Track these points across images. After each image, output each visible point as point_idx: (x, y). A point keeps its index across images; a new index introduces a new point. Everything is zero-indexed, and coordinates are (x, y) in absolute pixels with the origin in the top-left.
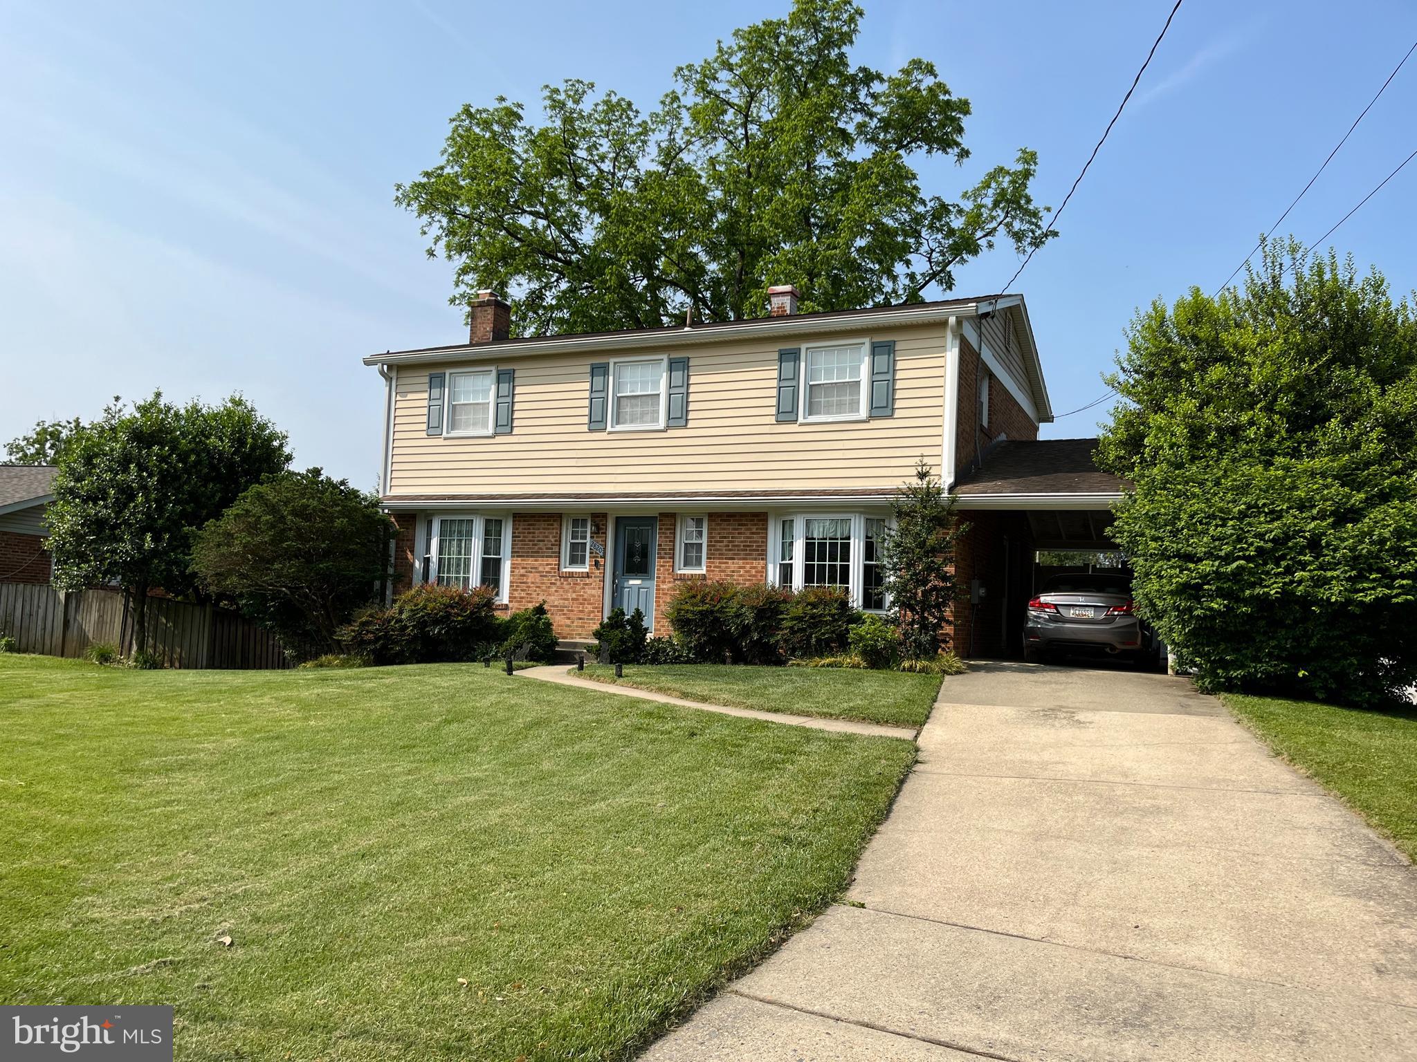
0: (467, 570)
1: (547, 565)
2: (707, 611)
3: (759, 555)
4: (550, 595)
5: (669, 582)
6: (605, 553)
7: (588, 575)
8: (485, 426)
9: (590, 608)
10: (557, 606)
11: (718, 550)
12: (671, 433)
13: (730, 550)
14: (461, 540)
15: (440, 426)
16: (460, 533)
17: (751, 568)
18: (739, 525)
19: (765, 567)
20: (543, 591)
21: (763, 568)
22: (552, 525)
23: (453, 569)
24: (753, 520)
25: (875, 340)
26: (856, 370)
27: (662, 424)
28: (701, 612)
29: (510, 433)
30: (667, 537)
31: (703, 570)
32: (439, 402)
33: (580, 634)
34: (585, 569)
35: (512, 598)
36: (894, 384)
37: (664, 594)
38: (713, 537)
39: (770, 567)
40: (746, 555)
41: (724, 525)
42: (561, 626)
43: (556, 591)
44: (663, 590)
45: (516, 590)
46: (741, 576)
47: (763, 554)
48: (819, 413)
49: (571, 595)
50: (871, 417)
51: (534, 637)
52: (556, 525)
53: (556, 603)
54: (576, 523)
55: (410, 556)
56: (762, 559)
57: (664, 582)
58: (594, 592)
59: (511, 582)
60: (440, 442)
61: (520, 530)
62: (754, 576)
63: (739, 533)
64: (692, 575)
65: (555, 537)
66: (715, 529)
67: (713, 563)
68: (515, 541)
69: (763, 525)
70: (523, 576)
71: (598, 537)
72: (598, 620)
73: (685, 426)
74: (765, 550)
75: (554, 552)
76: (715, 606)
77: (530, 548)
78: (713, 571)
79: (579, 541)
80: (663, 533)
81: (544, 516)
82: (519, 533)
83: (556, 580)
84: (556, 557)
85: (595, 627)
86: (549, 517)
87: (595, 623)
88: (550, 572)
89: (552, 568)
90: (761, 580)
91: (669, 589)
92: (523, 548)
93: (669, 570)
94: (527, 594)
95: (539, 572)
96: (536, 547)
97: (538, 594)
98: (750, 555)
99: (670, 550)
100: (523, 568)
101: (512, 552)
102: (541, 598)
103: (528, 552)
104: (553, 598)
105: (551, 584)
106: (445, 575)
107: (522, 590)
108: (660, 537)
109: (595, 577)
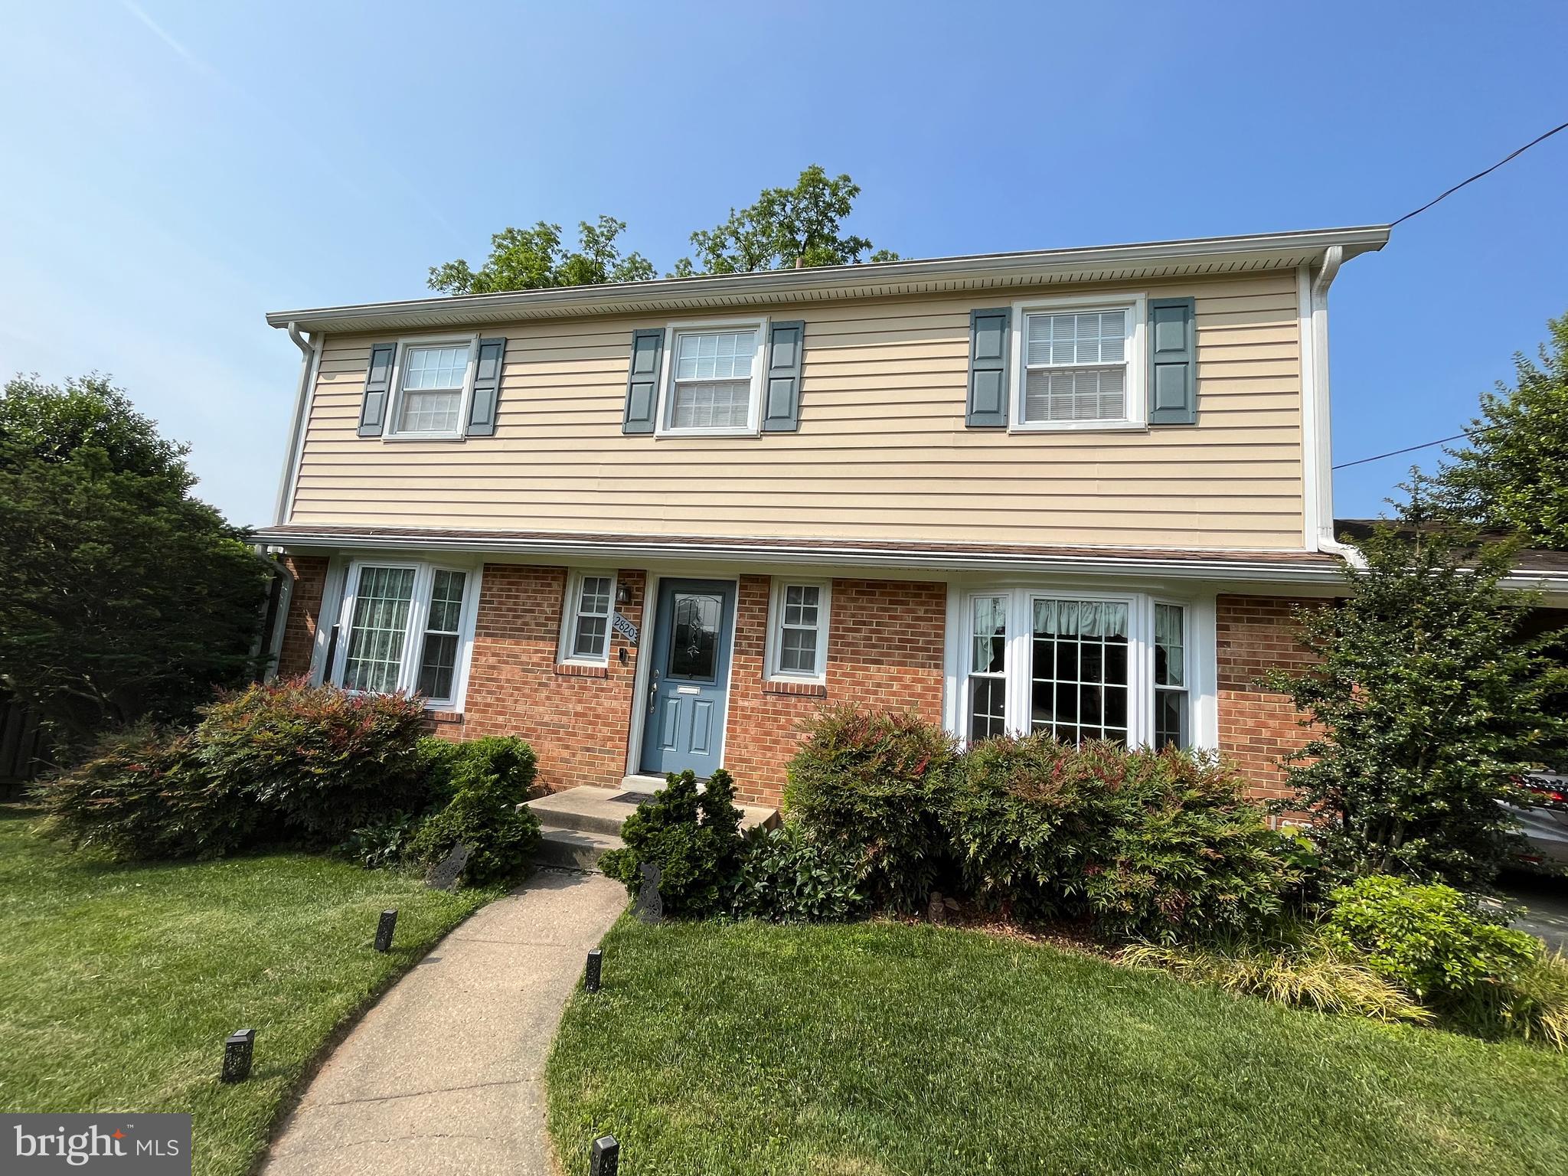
0: (396, 653)
1: (537, 652)
2: (903, 797)
3: (931, 658)
4: (536, 703)
5: (755, 696)
6: (638, 638)
7: (606, 674)
8: (450, 425)
9: (606, 731)
10: (546, 724)
11: (849, 644)
12: (768, 442)
13: (874, 646)
14: (392, 603)
15: (380, 423)
16: (391, 591)
17: (914, 680)
18: (891, 602)
19: (941, 682)
20: (524, 695)
21: (937, 682)
22: (549, 585)
23: (374, 649)
24: (919, 596)
25: (1151, 297)
26: (1118, 348)
27: (753, 425)
28: (888, 801)
29: (491, 436)
30: (753, 617)
31: (819, 678)
32: (384, 387)
33: (585, 777)
34: (602, 663)
35: (470, 705)
36: (1196, 371)
37: (745, 717)
38: (841, 622)
39: (951, 682)
40: (905, 656)
41: (863, 601)
42: (553, 759)
43: (548, 698)
44: (743, 709)
45: (478, 692)
46: (894, 694)
47: (935, 656)
48: (1042, 417)
49: (574, 707)
50: (1154, 426)
52: (556, 586)
53: (546, 719)
54: (590, 584)
55: (310, 623)
56: (937, 666)
57: (745, 696)
59: (472, 677)
60: (378, 447)
61: (495, 591)
62: (920, 696)
63: (890, 617)
64: (799, 686)
65: (553, 606)
66: (845, 608)
67: (840, 667)
68: (484, 609)
69: (937, 604)
70: (493, 667)
71: (627, 610)
72: (619, 754)
73: (794, 432)
74: (942, 651)
75: (549, 632)
76: (920, 786)
77: (508, 622)
78: (839, 682)
79: (594, 614)
80: (747, 609)
81: (536, 571)
82: (492, 596)
83: (549, 679)
84: (551, 639)
85: (613, 767)
86: (544, 572)
87: (613, 760)
88: (539, 665)
89: (544, 659)
90: (932, 704)
91: (753, 709)
92: (497, 622)
93: (754, 675)
94: (498, 699)
95: (521, 663)
96: (520, 621)
97: (516, 701)
98: (912, 656)
99: (758, 639)
100: (494, 655)
101: (478, 627)
102: (521, 708)
103: (505, 629)
104: (541, 709)
105: (540, 684)
106: (360, 659)
107: (489, 692)
108: (741, 616)
109: (619, 678)
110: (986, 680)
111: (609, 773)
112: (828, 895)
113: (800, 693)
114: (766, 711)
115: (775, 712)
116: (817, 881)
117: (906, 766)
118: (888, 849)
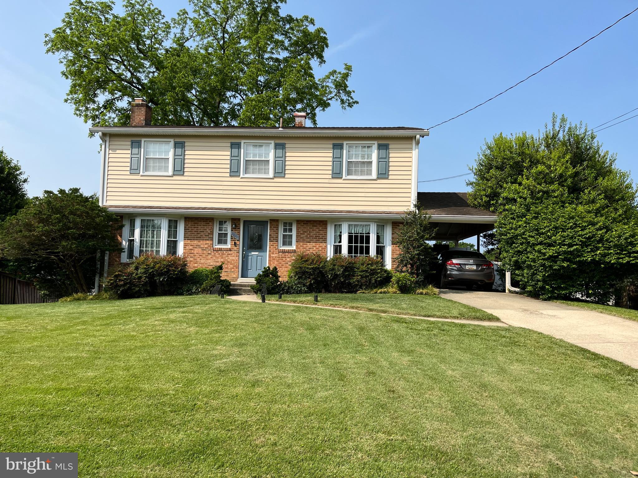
0: (158, 246)
1: (206, 244)
2: (316, 268)
3: (323, 240)
4: (207, 260)
5: (276, 253)
6: (239, 238)
7: (230, 250)
8: (167, 170)
9: (231, 266)
11: (302, 238)
12: (276, 180)
13: (308, 238)
14: (154, 231)
15: (138, 169)
16: (153, 226)
17: (319, 247)
18: (313, 226)
19: (326, 247)
20: (203, 257)
21: (325, 247)
22: (209, 224)
23: (149, 246)
24: (320, 224)
25: (379, 143)
26: (370, 156)
27: (271, 175)
28: (312, 268)
29: (184, 175)
30: (274, 231)
31: (294, 247)
32: (138, 156)
34: (229, 246)
36: (389, 164)
37: (273, 259)
39: (329, 246)
40: (317, 240)
41: (305, 226)
43: (211, 258)
44: (273, 257)
45: (187, 257)
46: (314, 250)
47: (325, 240)
48: (351, 175)
49: (220, 260)
50: (378, 178)
52: (210, 224)
54: (221, 223)
55: (119, 238)
56: (325, 243)
57: (273, 253)
58: (233, 258)
60: (139, 177)
61: (189, 226)
62: (321, 250)
63: (313, 230)
64: (288, 250)
65: (210, 230)
66: (300, 228)
67: (299, 244)
68: (186, 231)
69: (325, 226)
70: (192, 250)
71: (235, 230)
72: (236, 272)
73: (284, 177)
74: (326, 238)
75: (210, 238)
76: (319, 265)
77: (195, 235)
78: (299, 248)
79: (223, 232)
80: (272, 229)
81: (203, 219)
82: (189, 227)
83: (211, 252)
84: (211, 240)
85: (234, 276)
86: (206, 219)
87: (234, 274)
88: (207, 248)
89: (209, 246)
90: (324, 253)
91: (275, 257)
92: (191, 235)
93: (275, 247)
94: (194, 259)
95: (201, 248)
96: (199, 235)
97: (201, 259)
98: (318, 240)
99: (276, 237)
100: (191, 246)
101: (184, 237)
102: (202, 261)
103: (194, 237)
104: (209, 261)
105: (208, 254)
106: (144, 249)
107: (191, 257)
108: (270, 231)
109: (234, 251)
110: (338, 245)
111: (234, 278)
112: (301, 289)
113: (289, 252)
114: (279, 257)
115: (282, 257)
116: (298, 287)
117: (316, 262)
118: (313, 279)
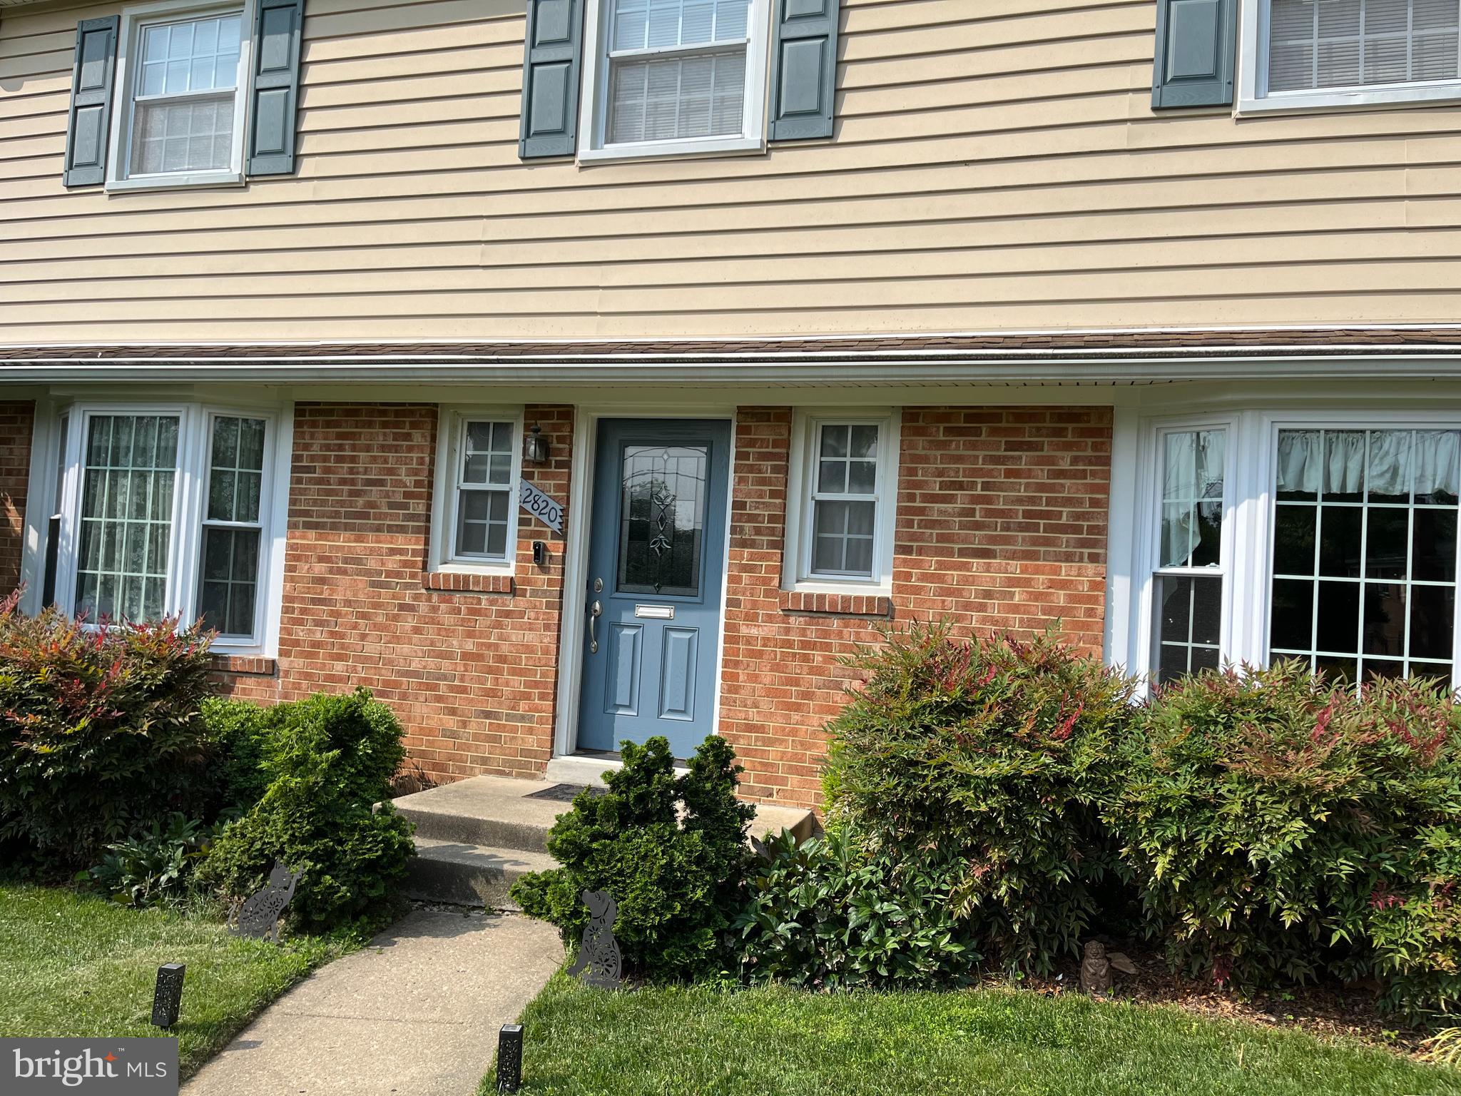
0: (158, 562)
1: (393, 552)
2: (1034, 778)
3: (1083, 544)
4: (397, 639)
5: (770, 619)
6: (565, 524)
7: (512, 588)
8: (221, 157)
9: (518, 684)
10: (415, 674)
11: (932, 524)
12: (783, 161)
13: (978, 526)
14: (143, 476)
15: (99, 162)
16: (142, 452)
17: (1052, 584)
18: (1010, 447)
19: (1101, 585)
20: (376, 627)
21: (1095, 586)
22: (408, 437)
23: (121, 555)
24: (1059, 432)
27: (752, 132)
28: (1007, 784)
29: (291, 174)
30: (763, 482)
31: (881, 585)
32: (102, 97)
33: (484, 761)
34: (506, 568)
35: (287, 645)
37: (753, 654)
38: (918, 485)
39: (1120, 586)
40: (1035, 542)
41: (958, 446)
42: (430, 732)
43: (417, 630)
44: (749, 640)
45: (300, 622)
46: (1016, 609)
47: (1091, 541)
49: (457, 645)
51: (317, 834)
52: (418, 438)
53: (415, 665)
54: (478, 433)
55: (13, 515)
56: (1094, 558)
57: (751, 618)
58: (530, 637)
59: (286, 598)
60: (100, 203)
61: (316, 451)
62: (1063, 611)
63: (1009, 473)
64: (846, 600)
65: (415, 472)
66: (925, 459)
67: (917, 564)
68: (299, 481)
69: (1095, 447)
70: (321, 581)
71: (544, 476)
72: (541, 721)
73: (829, 140)
74: (1103, 530)
75: (413, 517)
76: (1064, 760)
77: (342, 503)
78: (916, 591)
79: (488, 486)
80: (751, 469)
81: (384, 413)
82: (312, 458)
83: (417, 597)
84: (417, 530)
85: (531, 742)
86: (397, 414)
87: (531, 731)
88: (398, 575)
89: (405, 564)
90: (1085, 626)
91: (766, 641)
92: (324, 503)
93: (766, 581)
94: (333, 634)
95: (368, 573)
96: (361, 501)
97: (363, 637)
98: (1047, 542)
99: (772, 519)
100: (321, 559)
101: (292, 513)
102: (372, 648)
103: (337, 515)
104: (406, 648)
105: (402, 607)
106: (100, 572)
107: (318, 623)
108: (741, 480)
109: (535, 593)
110: (1184, 581)
111: (527, 753)
112: (905, 945)
113: (846, 611)
114: (789, 644)
115: (805, 645)
116: (883, 922)
117: (1041, 725)
118: (1008, 867)
